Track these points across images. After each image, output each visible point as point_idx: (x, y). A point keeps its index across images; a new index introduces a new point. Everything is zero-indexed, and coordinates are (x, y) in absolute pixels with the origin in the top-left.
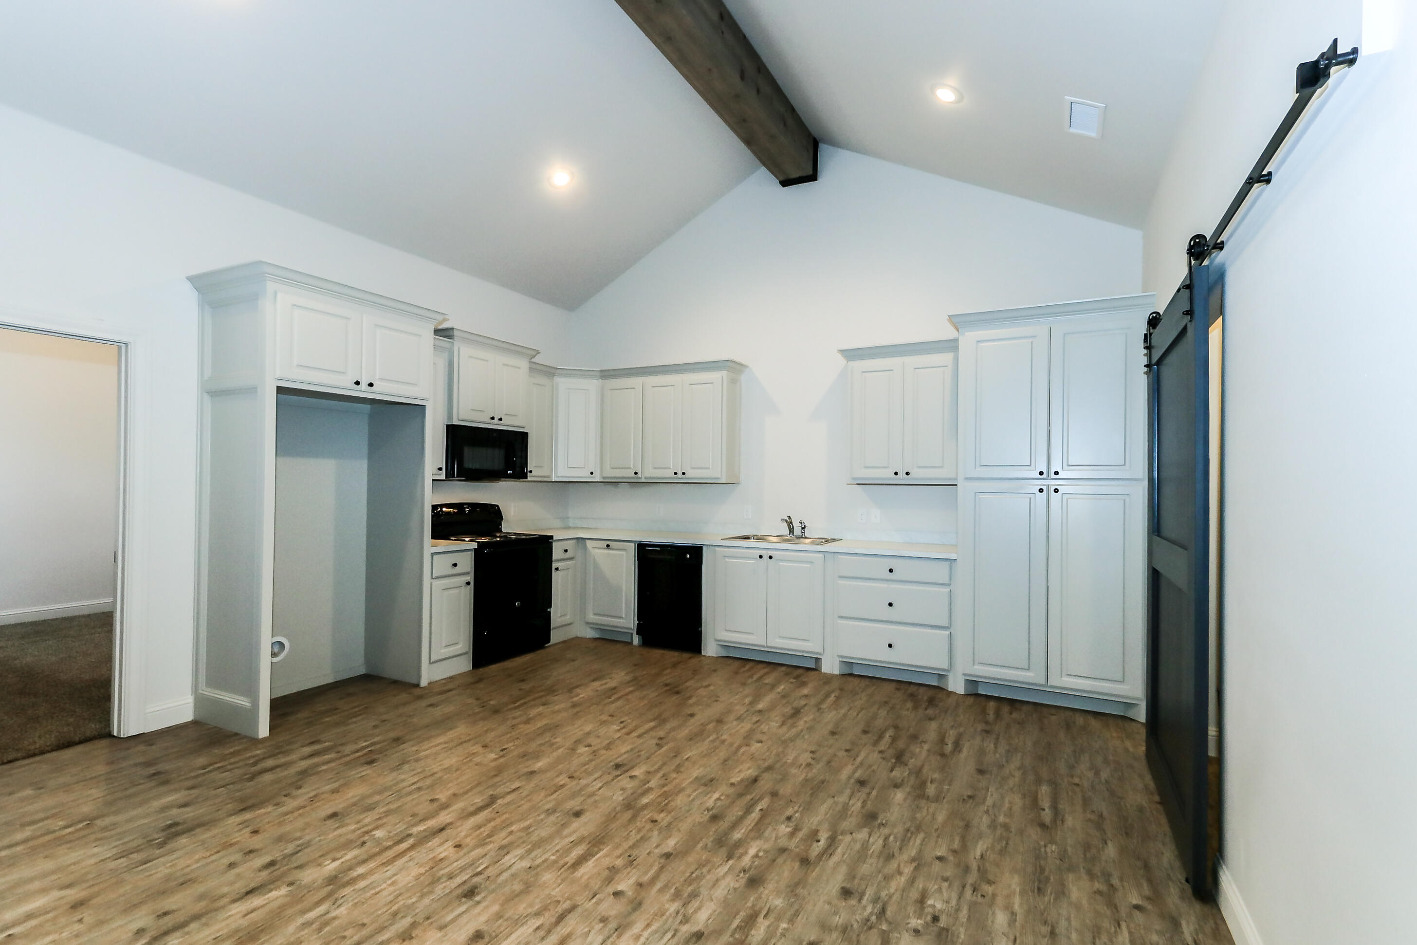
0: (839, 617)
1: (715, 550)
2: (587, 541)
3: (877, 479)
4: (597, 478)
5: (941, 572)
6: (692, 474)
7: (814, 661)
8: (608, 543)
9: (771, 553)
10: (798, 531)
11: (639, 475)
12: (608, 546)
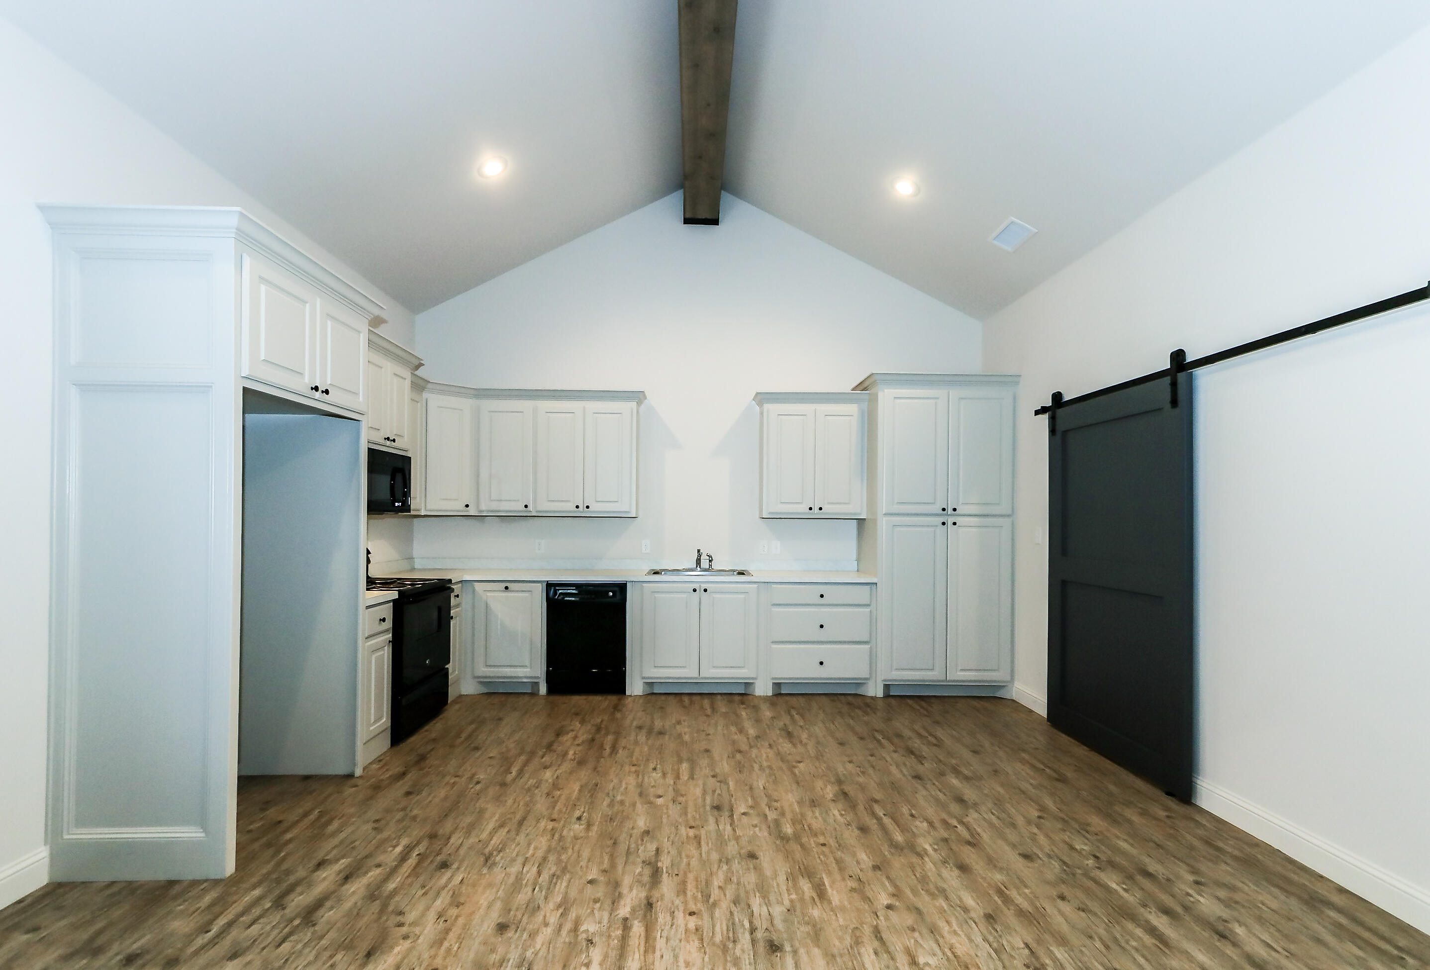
0: (773, 642)
1: (643, 586)
2: (476, 584)
3: (792, 513)
4: (472, 511)
5: (862, 594)
6: (595, 508)
7: (743, 686)
8: (508, 584)
9: (704, 586)
10: (705, 564)
11: (530, 508)
12: (507, 588)
